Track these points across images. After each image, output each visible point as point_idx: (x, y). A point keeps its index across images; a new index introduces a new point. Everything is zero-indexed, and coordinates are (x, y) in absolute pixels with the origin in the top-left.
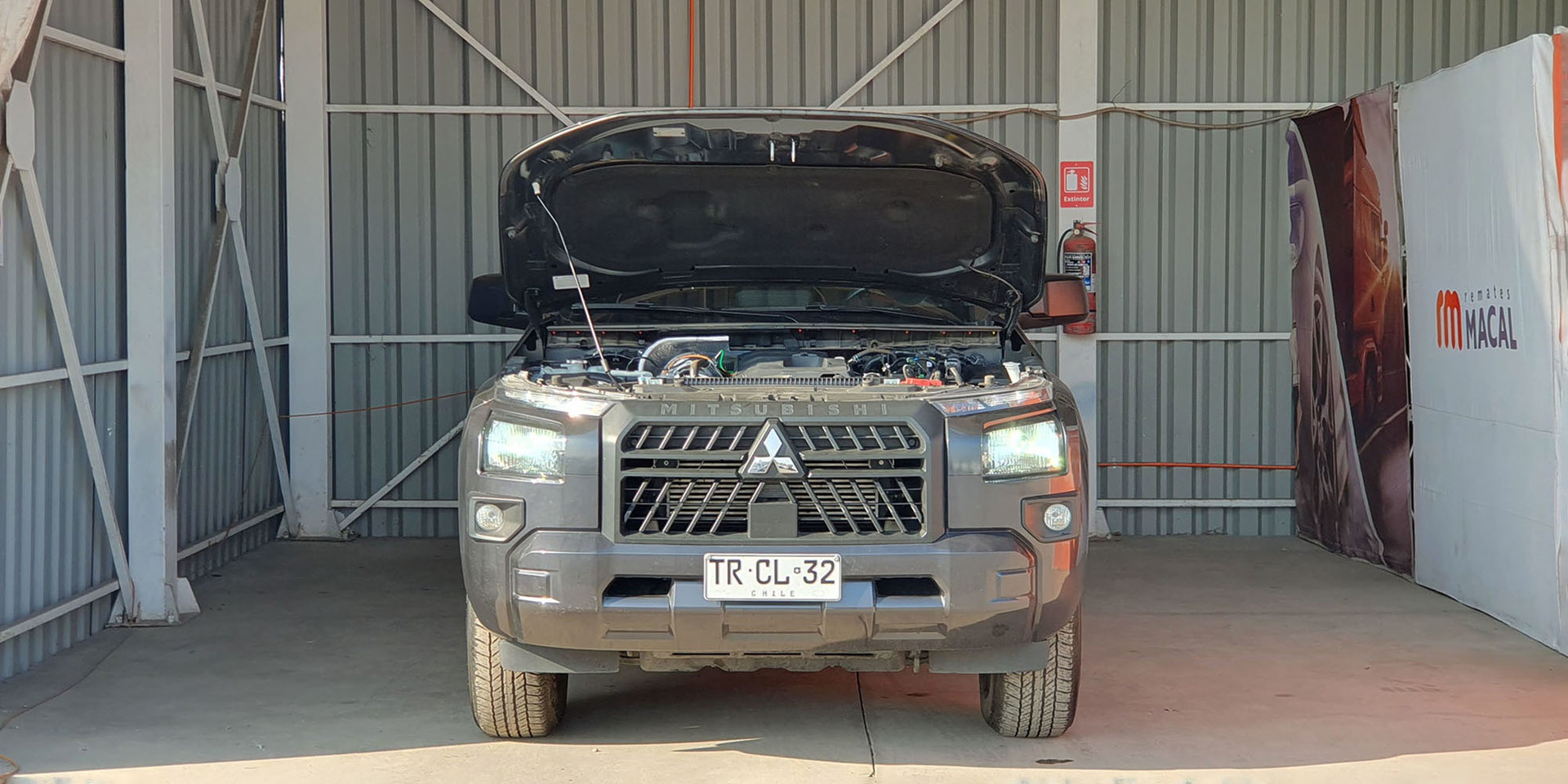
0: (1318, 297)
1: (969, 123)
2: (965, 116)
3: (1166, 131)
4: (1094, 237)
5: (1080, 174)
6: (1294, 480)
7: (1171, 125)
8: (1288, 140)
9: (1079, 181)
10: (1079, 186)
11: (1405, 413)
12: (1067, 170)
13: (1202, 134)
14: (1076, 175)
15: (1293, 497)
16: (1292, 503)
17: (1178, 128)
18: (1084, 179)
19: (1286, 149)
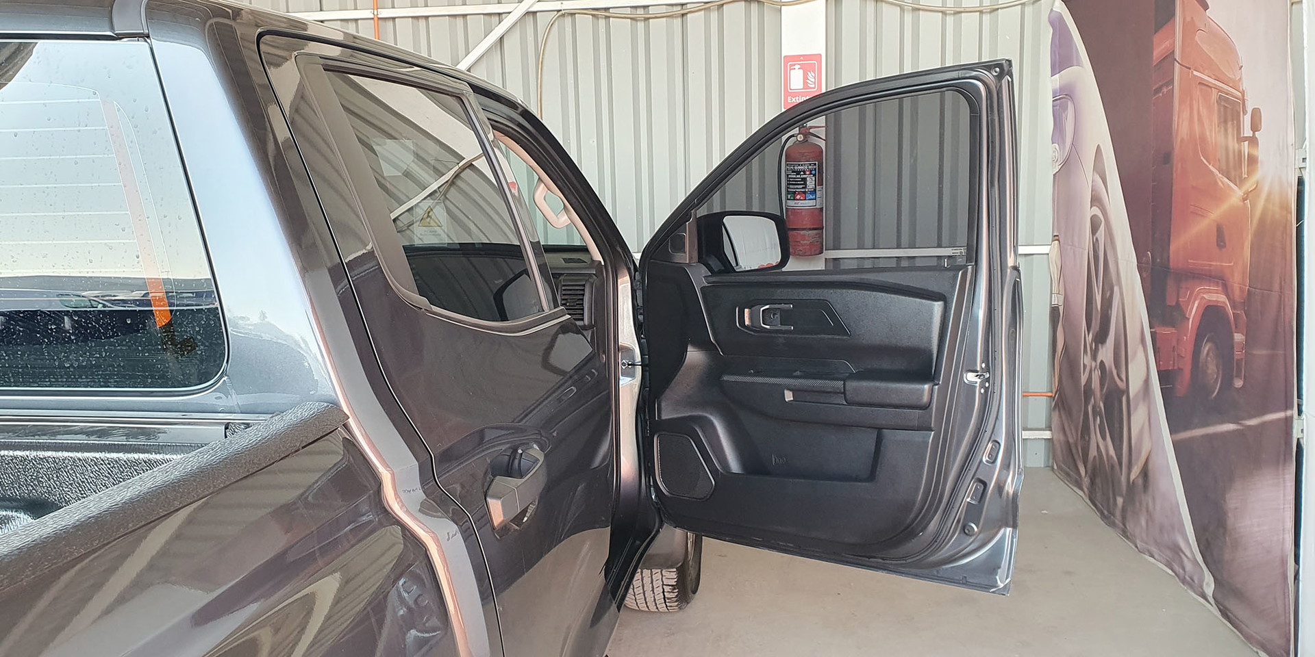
0: (1096, 211)
1: (683, 15)
2: (679, 8)
3: (908, 17)
4: (822, 144)
5: (806, 70)
6: (1051, 410)
7: (915, 10)
8: (1052, 23)
9: (805, 78)
10: (805, 83)
11: (1288, 422)
12: (791, 65)
13: (950, 20)
14: (801, 71)
15: (1049, 428)
16: (1047, 435)
17: (921, 12)
18: (811, 76)
19: (1047, 34)
